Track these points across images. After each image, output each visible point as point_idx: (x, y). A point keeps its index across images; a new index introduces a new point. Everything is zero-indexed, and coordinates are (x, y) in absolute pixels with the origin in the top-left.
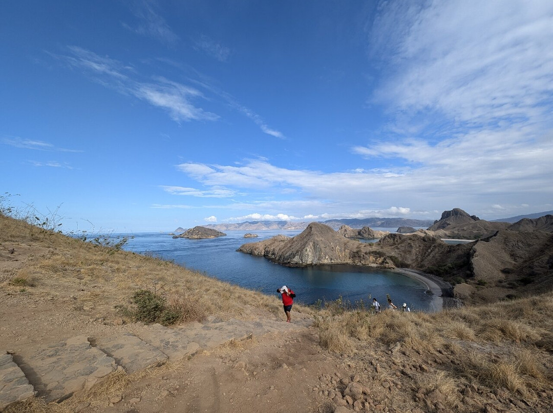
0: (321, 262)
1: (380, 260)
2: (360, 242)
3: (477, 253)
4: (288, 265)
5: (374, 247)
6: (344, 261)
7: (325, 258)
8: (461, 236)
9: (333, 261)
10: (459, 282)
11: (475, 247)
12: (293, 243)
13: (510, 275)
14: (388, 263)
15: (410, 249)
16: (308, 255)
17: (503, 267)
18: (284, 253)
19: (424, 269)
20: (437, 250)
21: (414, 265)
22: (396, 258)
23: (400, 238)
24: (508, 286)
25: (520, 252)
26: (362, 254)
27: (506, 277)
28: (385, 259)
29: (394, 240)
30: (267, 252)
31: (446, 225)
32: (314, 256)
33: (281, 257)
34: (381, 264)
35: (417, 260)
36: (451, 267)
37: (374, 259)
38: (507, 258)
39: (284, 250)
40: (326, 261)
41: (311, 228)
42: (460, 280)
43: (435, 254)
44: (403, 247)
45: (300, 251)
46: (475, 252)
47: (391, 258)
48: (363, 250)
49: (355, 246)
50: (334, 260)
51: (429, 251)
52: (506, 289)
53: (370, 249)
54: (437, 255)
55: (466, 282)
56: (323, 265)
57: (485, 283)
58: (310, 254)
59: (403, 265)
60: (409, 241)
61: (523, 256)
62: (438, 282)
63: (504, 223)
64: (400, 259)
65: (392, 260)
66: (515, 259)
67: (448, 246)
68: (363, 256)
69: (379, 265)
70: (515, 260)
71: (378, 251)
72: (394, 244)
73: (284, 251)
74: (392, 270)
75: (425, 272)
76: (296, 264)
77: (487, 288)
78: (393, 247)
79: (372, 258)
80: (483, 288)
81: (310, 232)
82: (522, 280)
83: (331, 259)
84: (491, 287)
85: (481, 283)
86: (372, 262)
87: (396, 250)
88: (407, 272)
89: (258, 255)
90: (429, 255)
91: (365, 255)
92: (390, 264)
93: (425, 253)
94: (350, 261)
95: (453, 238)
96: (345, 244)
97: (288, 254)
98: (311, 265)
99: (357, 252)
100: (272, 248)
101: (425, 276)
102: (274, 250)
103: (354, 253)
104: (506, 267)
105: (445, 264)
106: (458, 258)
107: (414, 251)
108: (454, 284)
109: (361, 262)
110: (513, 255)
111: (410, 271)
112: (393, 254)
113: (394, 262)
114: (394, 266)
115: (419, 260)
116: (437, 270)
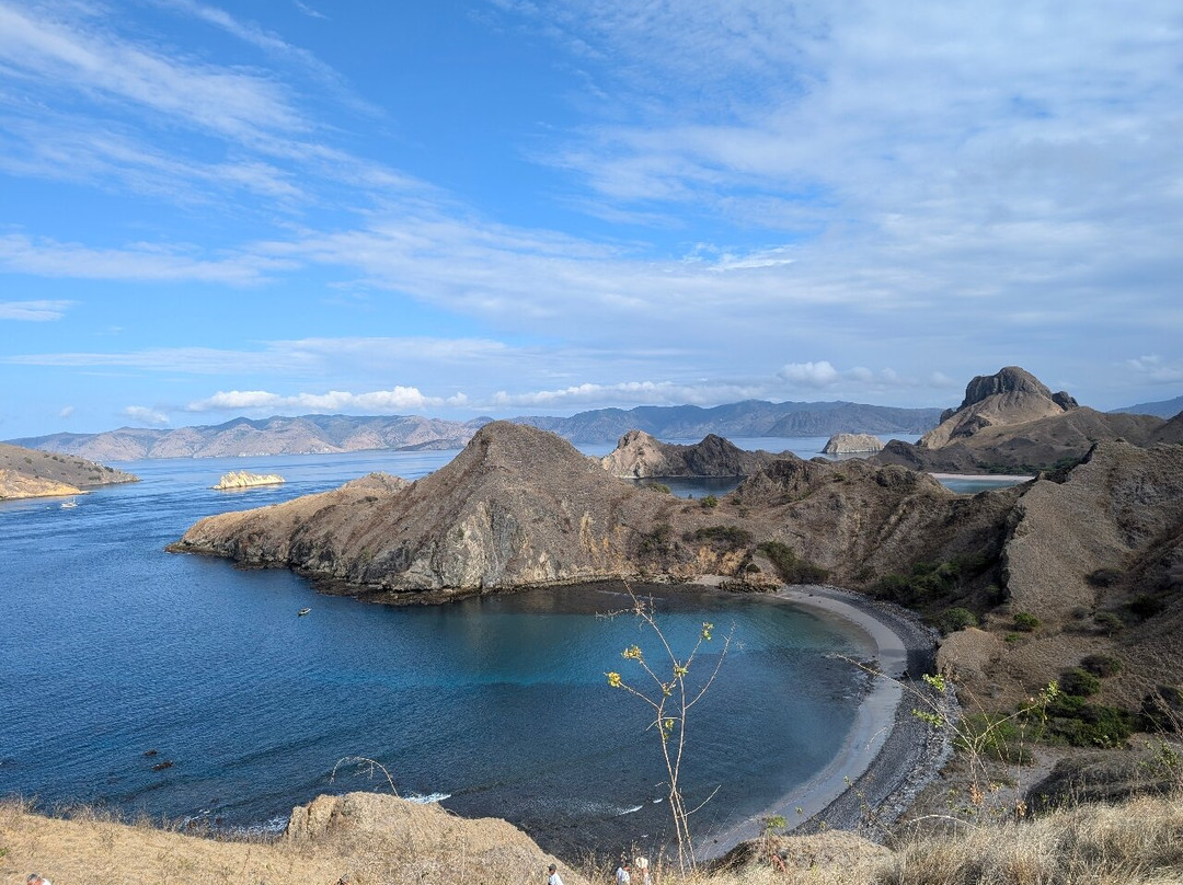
0: (516, 580)
1: (734, 560)
2: (670, 497)
3: (1025, 523)
4: (380, 600)
5: (715, 512)
6: (608, 568)
7: (536, 562)
8: (1019, 463)
9: (563, 573)
10: (958, 627)
11: (1024, 501)
12: (407, 508)
13: (1108, 591)
14: (757, 571)
15: (830, 515)
16: (466, 553)
17: (1091, 566)
18: (370, 550)
19: (871, 583)
20: (916, 515)
21: (841, 572)
22: (785, 551)
23: (807, 478)
24: (1095, 627)
25: (1145, 514)
26: (673, 539)
27: (1099, 597)
28: (748, 556)
29: (786, 483)
30: (300, 551)
31: (975, 426)
32: (489, 558)
33: (355, 566)
34: (735, 573)
35: (853, 555)
36: (949, 572)
37: (713, 557)
38: (1110, 537)
39: (368, 537)
40: (538, 573)
41: (485, 443)
42: (961, 618)
43: (910, 528)
44: (811, 507)
45: (434, 543)
46: (1020, 518)
47: (768, 551)
48: (678, 525)
49: (651, 511)
50: (568, 568)
51: (893, 519)
52: (1087, 640)
53: (702, 518)
54: (915, 533)
55: (981, 623)
56: (524, 590)
57: (1034, 623)
58: (474, 548)
59: (806, 575)
60: (833, 487)
61: (1151, 528)
62: (902, 626)
63: (1144, 417)
64: (799, 555)
65: (772, 557)
66: (1130, 537)
67: (951, 502)
68: (677, 547)
69: (727, 580)
70: (1130, 541)
71: (727, 526)
72: (785, 498)
73: (370, 544)
74: (771, 595)
75: (869, 594)
76: (418, 591)
77: (1038, 638)
78: (779, 510)
79: (706, 555)
80: (1025, 642)
81: (480, 462)
82: (1134, 605)
83: (558, 566)
84: (1049, 635)
85: (1023, 625)
86: (705, 571)
87: (789, 521)
88: (815, 601)
89: (263, 560)
90: (890, 534)
91: (681, 544)
92: (766, 572)
93: (881, 528)
94: (625, 571)
95: (993, 472)
96: (615, 505)
97: (385, 554)
98: (478, 595)
99: (657, 535)
100: (322, 533)
101: (870, 610)
102: (328, 537)
103: (643, 536)
104: (1103, 564)
105: (932, 564)
106: (975, 542)
107: (844, 522)
108: (943, 634)
109: (665, 571)
110: (1126, 526)
111: (824, 595)
112: (778, 536)
113: (779, 565)
114: (775, 581)
115: (860, 552)
116: (907, 587)
